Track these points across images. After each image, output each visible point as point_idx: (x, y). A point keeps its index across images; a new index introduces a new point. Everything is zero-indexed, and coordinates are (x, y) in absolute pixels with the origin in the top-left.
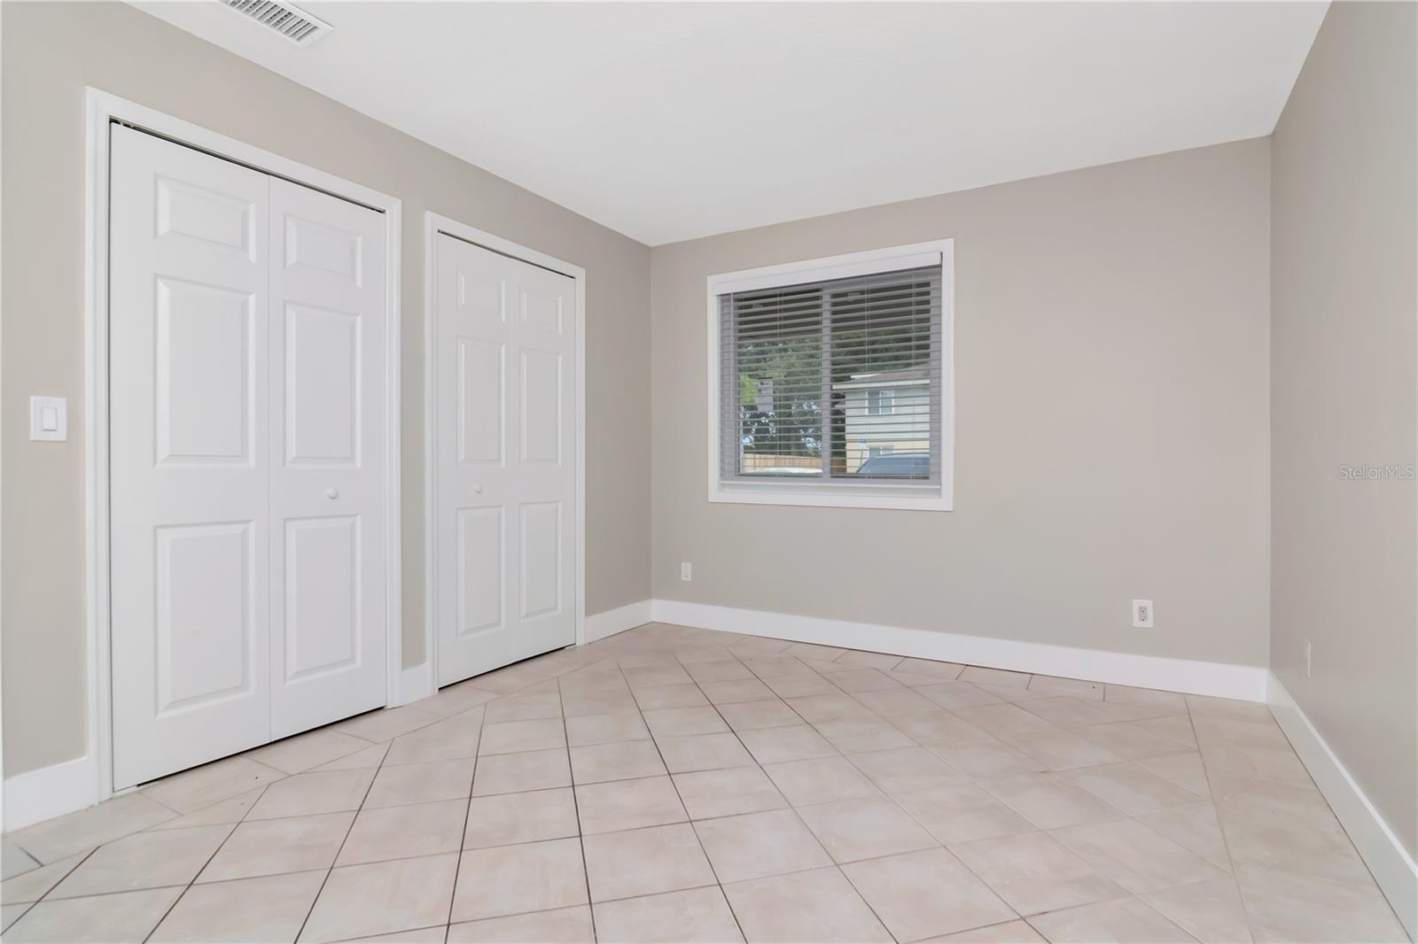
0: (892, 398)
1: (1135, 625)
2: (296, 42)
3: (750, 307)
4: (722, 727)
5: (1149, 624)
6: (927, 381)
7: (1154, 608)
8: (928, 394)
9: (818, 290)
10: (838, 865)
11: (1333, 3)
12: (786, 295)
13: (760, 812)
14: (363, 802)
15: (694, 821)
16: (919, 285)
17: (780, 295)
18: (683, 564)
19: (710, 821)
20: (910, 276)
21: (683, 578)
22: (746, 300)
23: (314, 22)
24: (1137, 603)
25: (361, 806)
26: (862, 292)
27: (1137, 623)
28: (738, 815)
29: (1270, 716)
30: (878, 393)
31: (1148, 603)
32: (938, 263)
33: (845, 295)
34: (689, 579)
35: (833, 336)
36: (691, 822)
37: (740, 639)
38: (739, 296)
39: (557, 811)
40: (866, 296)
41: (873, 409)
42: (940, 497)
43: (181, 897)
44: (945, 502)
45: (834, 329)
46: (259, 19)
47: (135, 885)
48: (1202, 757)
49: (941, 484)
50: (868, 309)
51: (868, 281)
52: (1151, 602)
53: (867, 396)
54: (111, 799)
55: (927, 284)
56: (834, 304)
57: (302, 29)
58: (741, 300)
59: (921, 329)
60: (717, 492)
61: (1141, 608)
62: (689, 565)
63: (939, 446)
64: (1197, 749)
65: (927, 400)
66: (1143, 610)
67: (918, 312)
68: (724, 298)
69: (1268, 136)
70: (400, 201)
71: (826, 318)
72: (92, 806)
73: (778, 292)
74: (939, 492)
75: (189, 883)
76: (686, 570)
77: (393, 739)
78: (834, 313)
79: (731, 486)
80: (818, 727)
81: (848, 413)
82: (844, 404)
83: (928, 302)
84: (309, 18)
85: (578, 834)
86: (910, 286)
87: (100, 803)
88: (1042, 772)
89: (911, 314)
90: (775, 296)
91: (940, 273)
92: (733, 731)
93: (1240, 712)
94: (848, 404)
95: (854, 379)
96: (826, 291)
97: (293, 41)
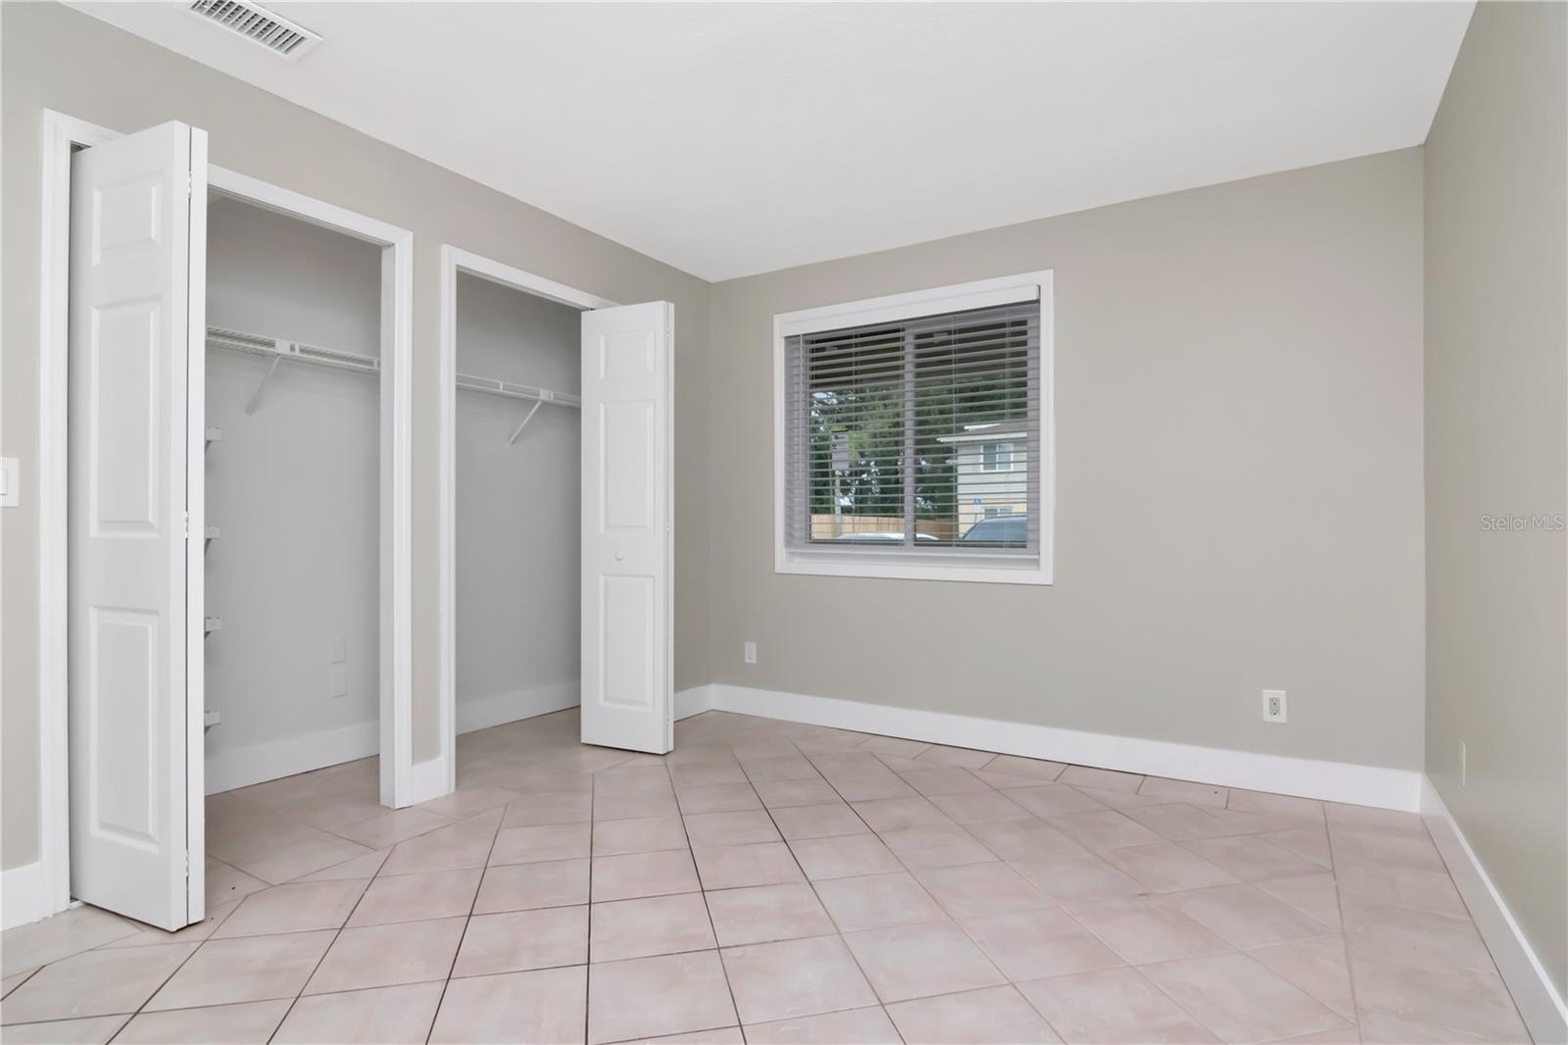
0: (1010, 452)
1: (1265, 719)
2: (283, 55)
3: (823, 349)
4: (774, 835)
5: (1282, 718)
6: (1024, 435)
7: (1287, 700)
8: (1025, 448)
9: (898, 331)
10: (883, 1005)
11: (1479, 3)
12: (862, 336)
13: (801, 938)
14: (348, 918)
15: (723, 948)
16: (1014, 324)
17: (856, 337)
18: (747, 644)
19: (742, 949)
20: (1003, 314)
21: (747, 660)
22: (818, 342)
23: (301, 32)
24: (1268, 694)
25: (345, 923)
26: (949, 332)
27: (1268, 717)
28: (775, 941)
29: (1424, 830)
30: (995, 448)
31: (1281, 694)
32: (1035, 298)
33: (930, 335)
34: (754, 661)
35: (917, 383)
36: (719, 949)
37: (810, 731)
38: (809, 338)
39: (567, 931)
40: (953, 337)
41: (990, 464)
42: (1038, 569)
43: (123, 1027)
44: (1043, 574)
45: (918, 375)
46: (239, 29)
47: (75, 1012)
48: (1335, 878)
49: (1039, 554)
50: (956, 351)
51: (955, 320)
52: (1284, 692)
53: (982, 451)
54: (68, 910)
55: (1024, 323)
56: (918, 346)
57: (289, 40)
58: (812, 342)
59: (1017, 375)
60: (785, 561)
61: (1272, 700)
62: (754, 646)
63: (1037, 510)
64: (1330, 868)
65: (1024, 457)
66: (1274, 702)
67: (1014, 355)
68: (791, 340)
69: (1420, 146)
70: (411, 233)
71: (909, 362)
72: (45, 918)
73: (853, 332)
74: (1037, 562)
75: (136, 1011)
76: (751, 653)
77: (396, 845)
78: (919, 356)
79: (801, 555)
80: (883, 836)
81: (961, 470)
82: (956, 459)
83: (1024, 343)
84: (294, 28)
85: (586, 961)
86: (1002, 325)
87: (55, 915)
88: (1141, 895)
89: (1004, 357)
90: (850, 337)
91: (1038, 310)
92: (785, 841)
93: (1388, 824)
94: (961, 460)
95: (967, 430)
96: (911, 331)
97: (280, 53)
